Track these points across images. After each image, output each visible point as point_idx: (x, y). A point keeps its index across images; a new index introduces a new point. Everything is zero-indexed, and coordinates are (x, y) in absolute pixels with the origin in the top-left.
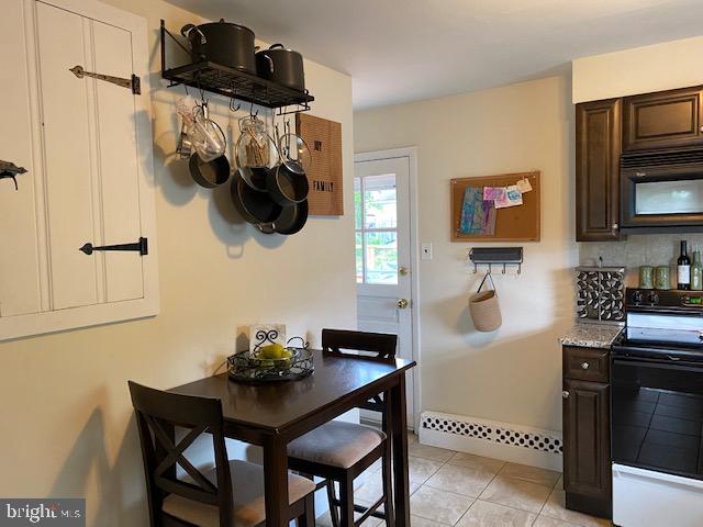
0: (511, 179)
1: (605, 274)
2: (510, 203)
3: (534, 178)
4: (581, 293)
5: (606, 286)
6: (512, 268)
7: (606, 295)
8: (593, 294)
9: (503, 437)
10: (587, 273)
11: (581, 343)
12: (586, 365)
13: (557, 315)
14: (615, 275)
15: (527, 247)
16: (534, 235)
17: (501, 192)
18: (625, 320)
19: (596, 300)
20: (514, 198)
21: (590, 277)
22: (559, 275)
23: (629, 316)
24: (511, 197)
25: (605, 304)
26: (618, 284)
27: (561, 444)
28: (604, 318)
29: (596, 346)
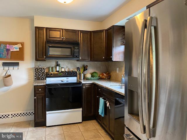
0: (16, 44)
1: (41, 69)
2: (15, 50)
3: (22, 44)
4: (36, 74)
5: (42, 72)
6: (16, 68)
7: (42, 74)
8: (39, 74)
9: (13, 116)
10: (37, 68)
11: (39, 84)
12: (40, 90)
13: (29, 80)
14: (44, 69)
15: (20, 62)
16: (22, 59)
17: (12, 47)
18: (46, 79)
19: (39, 75)
20: (17, 49)
21: (38, 69)
22: (30, 69)
23: (47, 78)
24: (15, 48)
25: (41, 76)
26: (44, 71)
27: (34, 113)
28: (41, 79)
29: (42, 85)
